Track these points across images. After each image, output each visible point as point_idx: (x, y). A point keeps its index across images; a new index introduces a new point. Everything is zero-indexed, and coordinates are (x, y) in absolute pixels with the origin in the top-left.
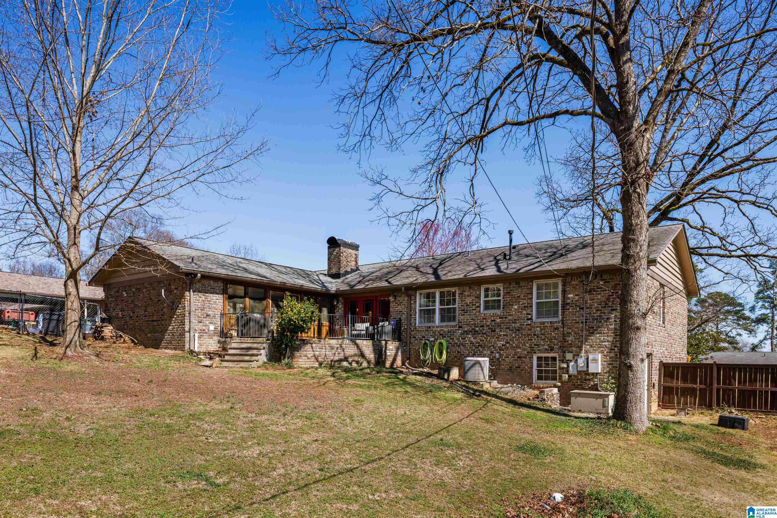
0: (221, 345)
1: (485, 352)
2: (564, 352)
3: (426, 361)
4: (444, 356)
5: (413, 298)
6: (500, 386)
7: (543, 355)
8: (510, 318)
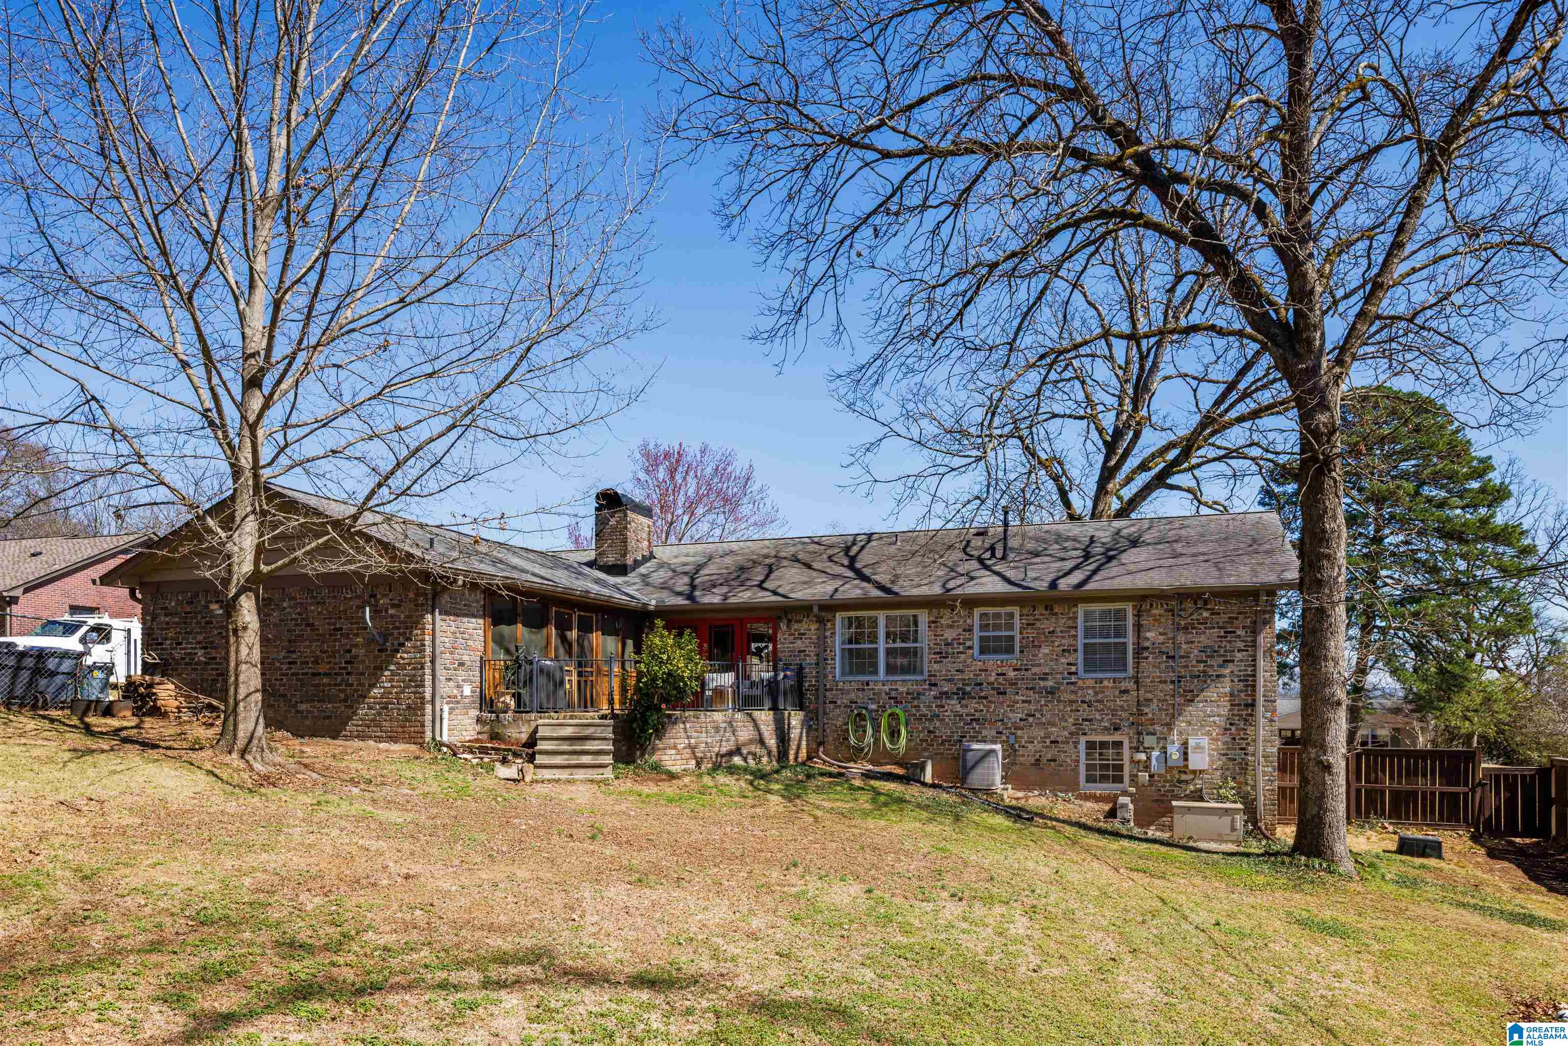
0: (487, 728)
1: (984, 732)
2: (1139, 733)
3: (862, 749)
4: (903, 741)
5: (829, 625)
6: (1020, 794)
7: (1098, 738)
8: (1035, 670)
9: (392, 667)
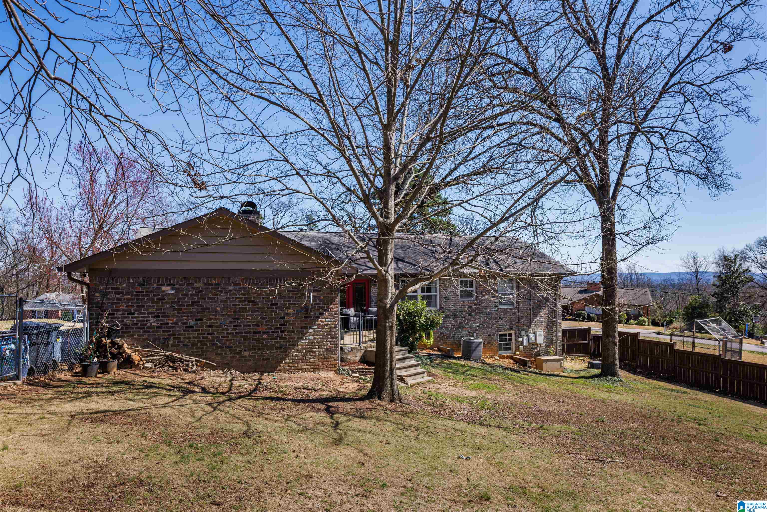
1: (463, 332)
2: (519, 330)
4: (432, 338)
7: (503, 333)
8: (482, 305)
9: (315, 327)
